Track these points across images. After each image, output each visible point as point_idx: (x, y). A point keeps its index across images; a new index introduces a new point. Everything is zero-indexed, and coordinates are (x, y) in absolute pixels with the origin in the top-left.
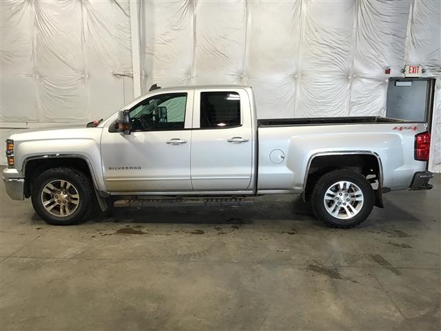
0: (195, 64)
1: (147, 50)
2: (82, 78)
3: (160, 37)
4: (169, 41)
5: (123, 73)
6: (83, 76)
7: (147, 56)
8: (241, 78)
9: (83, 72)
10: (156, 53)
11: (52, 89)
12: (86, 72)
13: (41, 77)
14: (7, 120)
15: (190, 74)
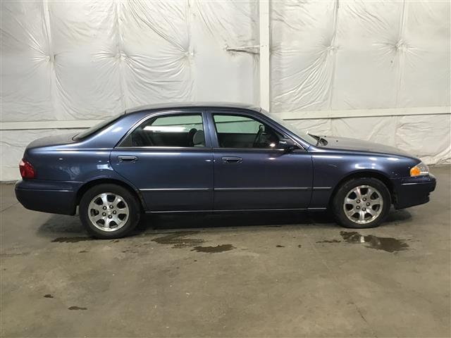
1: (274, 16)
2: (185, 57)
5: (241, 48)
6: (186, 54)
7: (274, 23)
9: (186, 49)
10: (286, 19)
11: (144, 73)
12: (190, 47)
13: (128, 57)
14: (80, 117)
15: (330, 45)
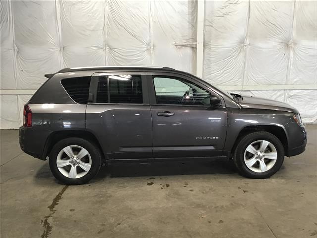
0: (248, 34)
1: (207, 23)
2: (148, 49)
3: (219, 11)
4: (227, 14)
6: (148, 47)
7: (207, 28)
8: (288, 45)
9: (149, 44)
10: (214, 25)
11: (120, 59)
12: (151, 43)
13: (111, 49)
15: (243, 43)
